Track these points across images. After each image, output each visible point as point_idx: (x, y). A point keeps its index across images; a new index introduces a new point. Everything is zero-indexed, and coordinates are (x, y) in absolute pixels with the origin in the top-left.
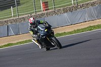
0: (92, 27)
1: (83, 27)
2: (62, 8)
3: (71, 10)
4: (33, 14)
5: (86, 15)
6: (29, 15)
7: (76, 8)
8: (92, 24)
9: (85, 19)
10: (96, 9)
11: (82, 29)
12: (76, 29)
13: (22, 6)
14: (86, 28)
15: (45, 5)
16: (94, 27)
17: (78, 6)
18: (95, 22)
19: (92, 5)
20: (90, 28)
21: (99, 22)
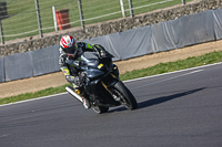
0: (165, 65)
1: (145, 66)
2: (99, 24)
3: (119, 28)
4: (35, 38)
5: (153, 39)
6: (28, 39)
7: (131, 23)
8: (166, 58)
9: (150, 48)
10: (174, 26)
11: (144, 70)
12: (130, 70)
13: (12, 19)
14: (151, 69)
15: (63, 17)
16: (171, 65)
17: (134, 18)
18: (173, 56)
19: (165, 17)
20: (162, 68)
21: (180, 54)
